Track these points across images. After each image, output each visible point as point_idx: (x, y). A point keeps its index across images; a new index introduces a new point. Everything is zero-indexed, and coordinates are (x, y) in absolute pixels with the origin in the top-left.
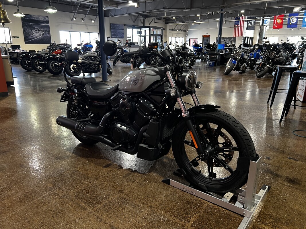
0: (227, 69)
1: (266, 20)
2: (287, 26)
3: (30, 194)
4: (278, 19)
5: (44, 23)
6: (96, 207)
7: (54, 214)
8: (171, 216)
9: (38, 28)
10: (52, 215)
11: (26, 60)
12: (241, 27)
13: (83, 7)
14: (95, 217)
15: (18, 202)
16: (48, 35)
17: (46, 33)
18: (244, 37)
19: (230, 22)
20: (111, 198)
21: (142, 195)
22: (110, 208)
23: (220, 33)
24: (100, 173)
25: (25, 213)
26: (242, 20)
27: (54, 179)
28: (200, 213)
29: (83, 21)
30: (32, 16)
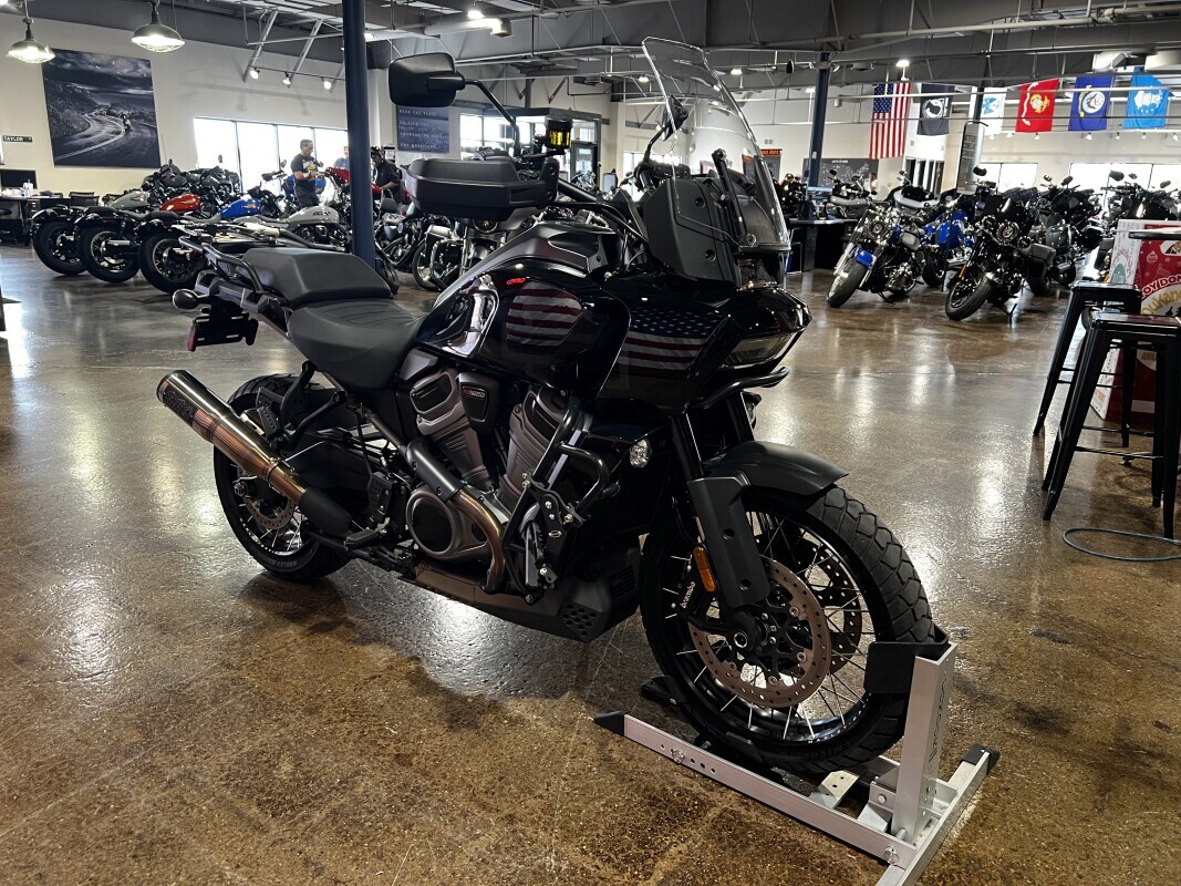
0: (838, 286)
1: (992, 100)
2: (1067, 122)
3: (51, 771)
4: (1034, 97)
5: (131, 86)
6: (303, 819)
7: (139, 847)
8: (584, 852)
9: (109, 105)
10: (132, 853)
11: (57, 231)
14: (299, 858)
15: (3, 800)
16: (147, 134)
17: (138, 127)
19: (858, 100)
20: (363, 784)
21: (479, 775)
22: (355, 822)
23: (817, 144)
24: (324, 688)
25: (31, 845)
26: (900, 95)
27: (146, 713)
28: (691, 842)
29: (287, 82)
30: (85, 59)
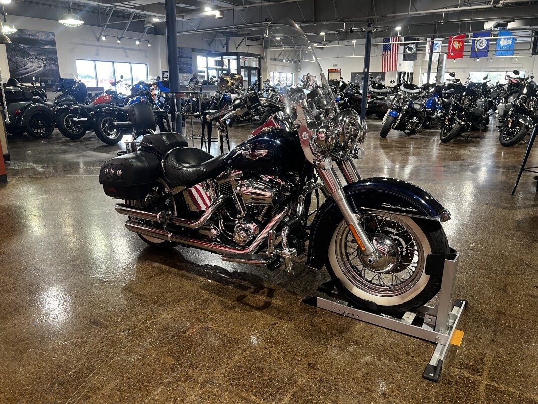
1: (436, 44)
2: (470, 53)
4: (455, 42)
5: (46, 45)
6: (280, 401)
9: (36, 54)
12: (394, 55)
13: (119, 16)
15: (120, 399)
17: (50, 64)
18: (398, 72)
20: (300, 380)
23: (367, 65)
29: (119, 42)
30: (24, 33)
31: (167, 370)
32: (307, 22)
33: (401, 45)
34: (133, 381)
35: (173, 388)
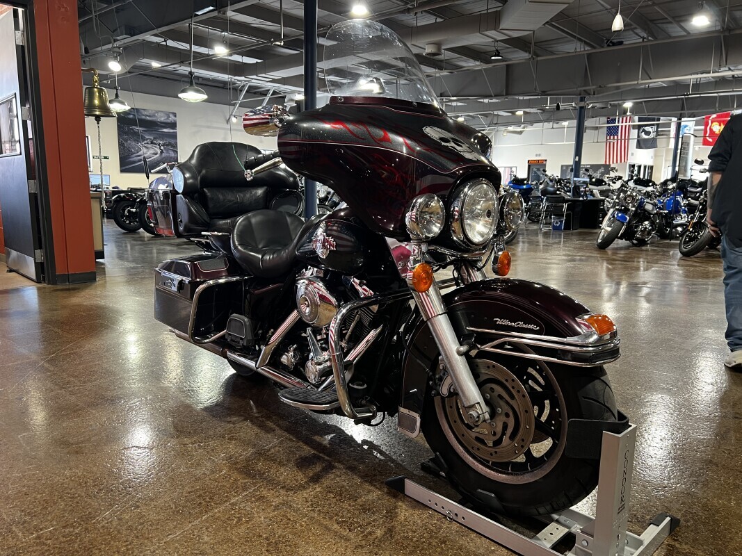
0: (604, 236)
1: (686, 126)
3: (199, 496)
4: (714, 123)
5: (165, 127)
7: (269, 544)
9: (152, 138)
10: (265, 548)
11: (125, 207)
12: (623, 141)
13: (255, 93)
15: (173, 512)
16: (172, 154)
17: (167, 150)
18: (630, 165)
19: (596, 128)
23: (578, 152)
26: (624, 125)
30: (141, 113)
31: (237, 488)
32: (496, 96)
33: (634, 127)
34: (193, 496)
35: (239, 508)
